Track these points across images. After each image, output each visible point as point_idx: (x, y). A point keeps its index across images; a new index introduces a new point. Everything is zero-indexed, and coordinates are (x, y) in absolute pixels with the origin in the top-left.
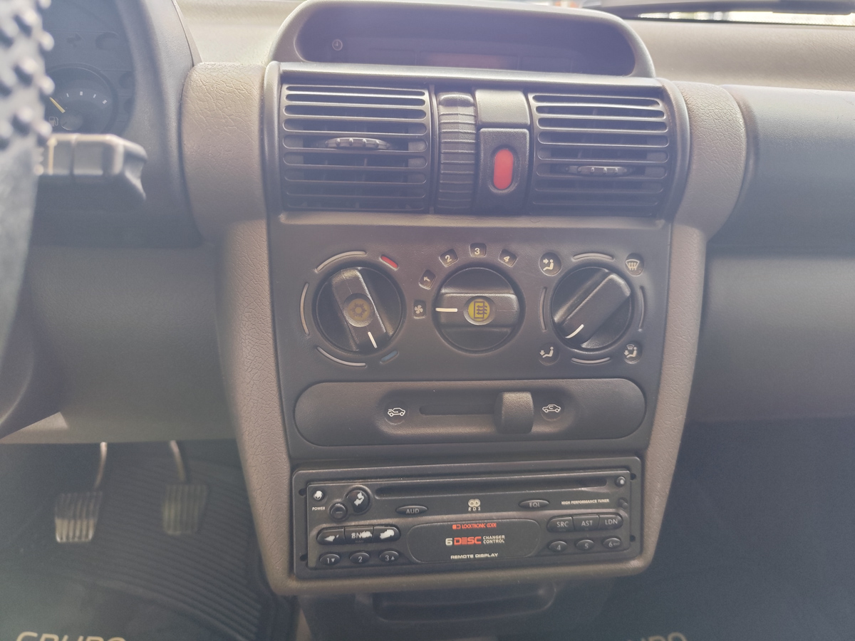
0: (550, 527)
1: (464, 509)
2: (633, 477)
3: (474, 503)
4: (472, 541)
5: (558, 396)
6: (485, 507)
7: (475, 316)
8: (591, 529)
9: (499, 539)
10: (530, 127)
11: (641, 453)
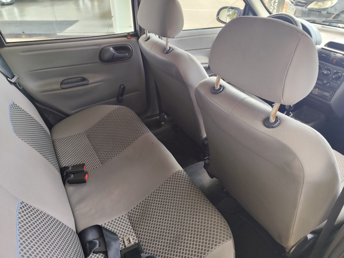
0: (322, 94)
1: (316, 89)
2: (333, 94)
3: (317, 89)
4: (315, 92)
5: (329, 83)
6: (318, 90)
8: (325, 96)
9: (317, 93)
10: (339, 58)
11: (335, 92)
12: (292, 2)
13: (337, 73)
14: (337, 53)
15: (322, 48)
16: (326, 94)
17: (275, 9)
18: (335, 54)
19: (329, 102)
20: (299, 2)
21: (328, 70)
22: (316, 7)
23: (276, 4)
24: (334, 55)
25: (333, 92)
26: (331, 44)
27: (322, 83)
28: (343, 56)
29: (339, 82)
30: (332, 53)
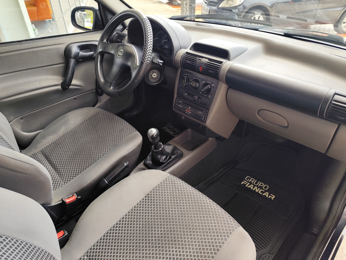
0: (195, 114)
2: (206, 112)
4: (188, 111)
5: (201, 98)
6: (190, 108)
7: (194, 85)
8: (199, 115)
9: (190, 112)
10: (205, 64)
11: (208, 110)
12: (205, 3)
13: (206, 84)
14: (203, 57)
15: (187, 53)
16: (200, 113)
17: (188, 11)
18: (201, 60)
19: (204, 124)
20: (211, 2)
21: (197, 81)
22: (227, 6)
23: (188, 5)
24: (199, 60)
25: (206, 110)
26: (197, 47)
27: (193, 99)
28: (209, 61)
29: (210, 96)
30: (197, 58)
